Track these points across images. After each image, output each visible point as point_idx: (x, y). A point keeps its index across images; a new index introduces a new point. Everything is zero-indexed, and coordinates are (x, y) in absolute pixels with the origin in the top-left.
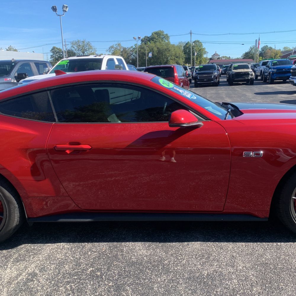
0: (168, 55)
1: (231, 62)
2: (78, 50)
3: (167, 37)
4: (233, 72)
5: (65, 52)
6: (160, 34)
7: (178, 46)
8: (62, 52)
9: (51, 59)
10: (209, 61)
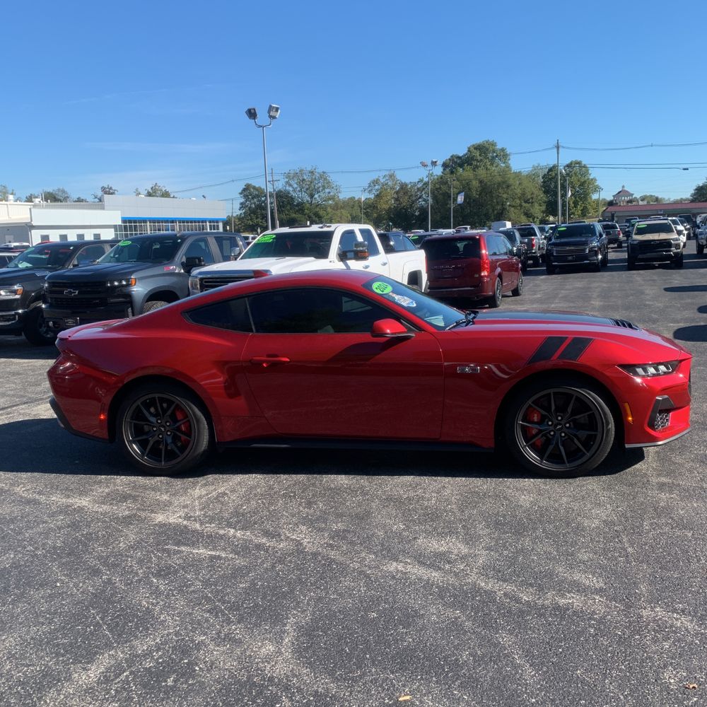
0: (505, 196)
1: (661, 210)
2: (301, 191)
3: (504, 155)
4: (637, 240)
5: (271, 195)
6: (487, 149)
7: (528, 176)
8: (266, 196)
9: (241, 212)
10: (605, 208)
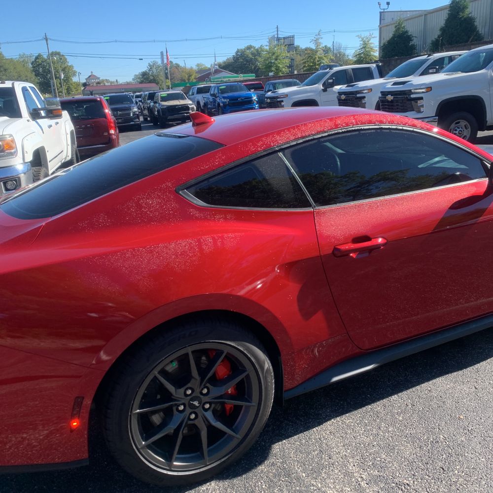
1: (123, 89)
4: (163, 106)
10: (83, 88)
